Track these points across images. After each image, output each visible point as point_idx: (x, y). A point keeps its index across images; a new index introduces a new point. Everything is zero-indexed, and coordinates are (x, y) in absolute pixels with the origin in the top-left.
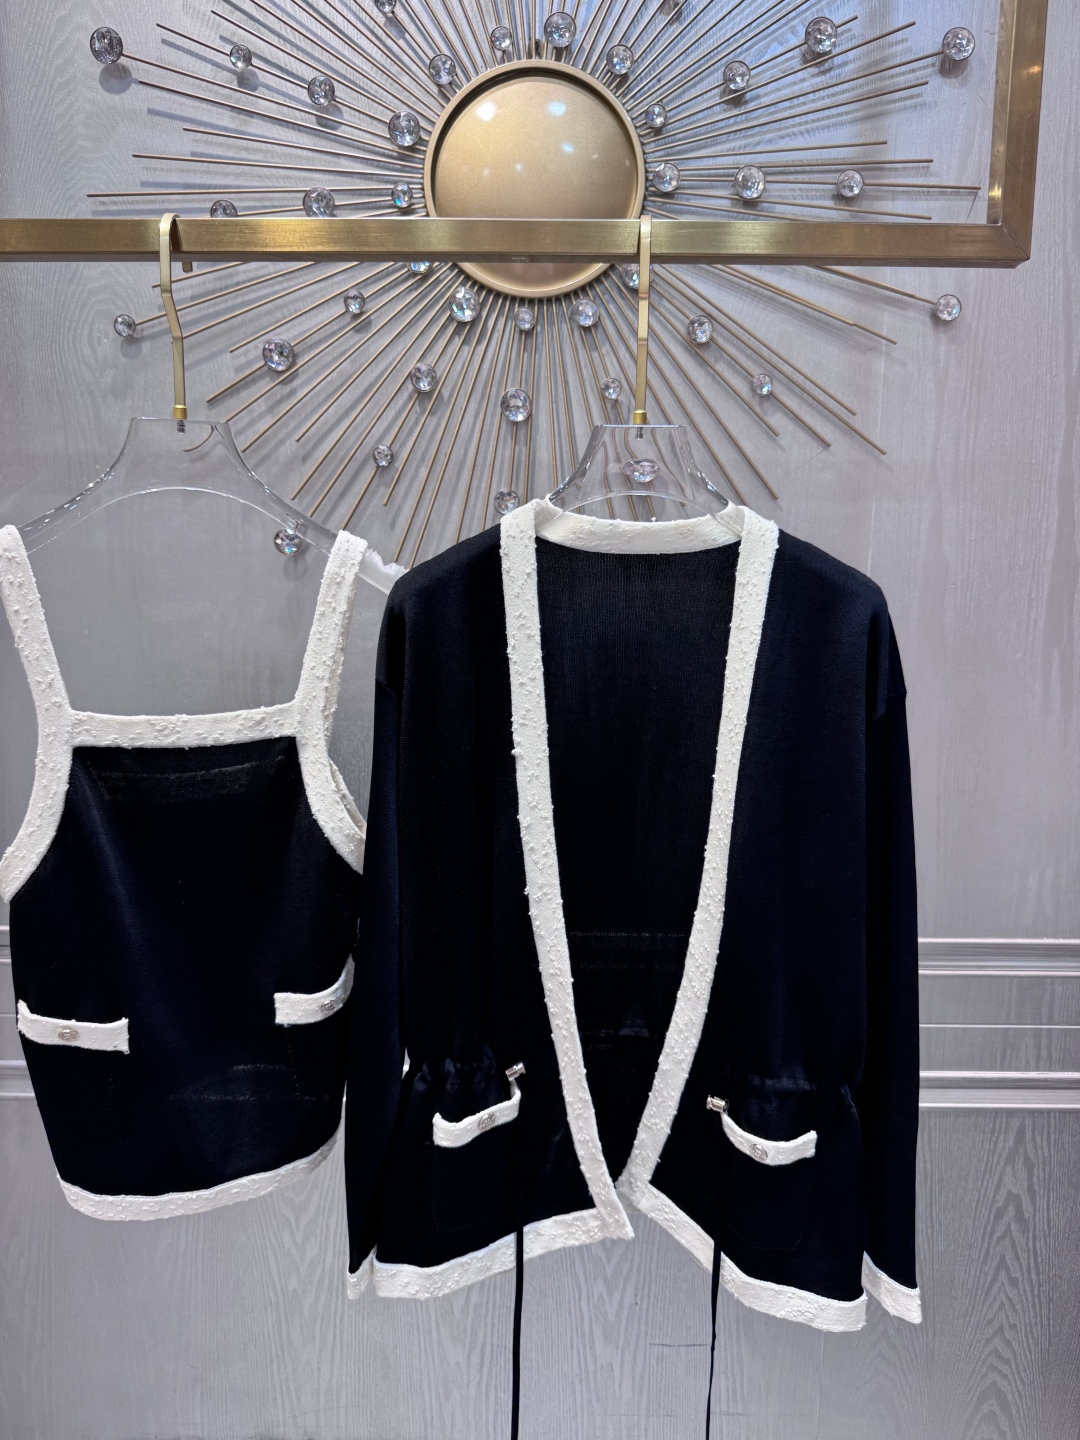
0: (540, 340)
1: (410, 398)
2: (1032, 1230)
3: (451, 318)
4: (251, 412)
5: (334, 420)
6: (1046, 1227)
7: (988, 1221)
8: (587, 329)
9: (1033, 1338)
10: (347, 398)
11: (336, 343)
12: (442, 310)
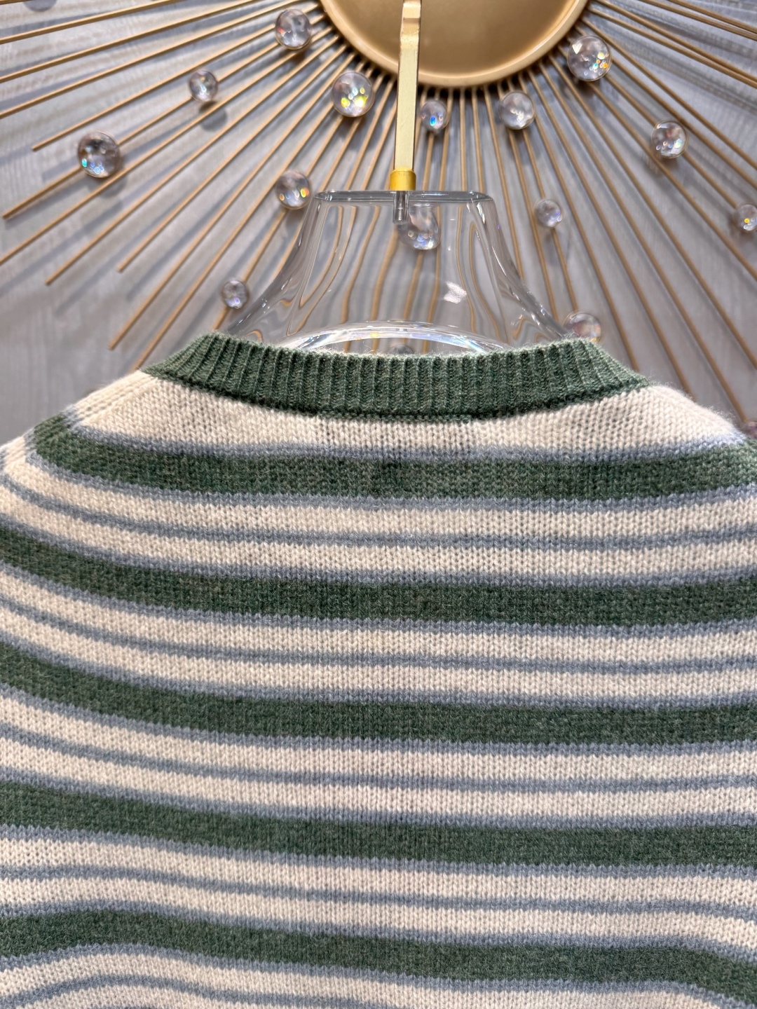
0: (452, 147)
1: (275, 216)
3: (334, 113)
4: (62, 232)
5: (169, 246)
8: (518, 133)
10: (190, 216)
11: (178, 143)
12: (323, 101)
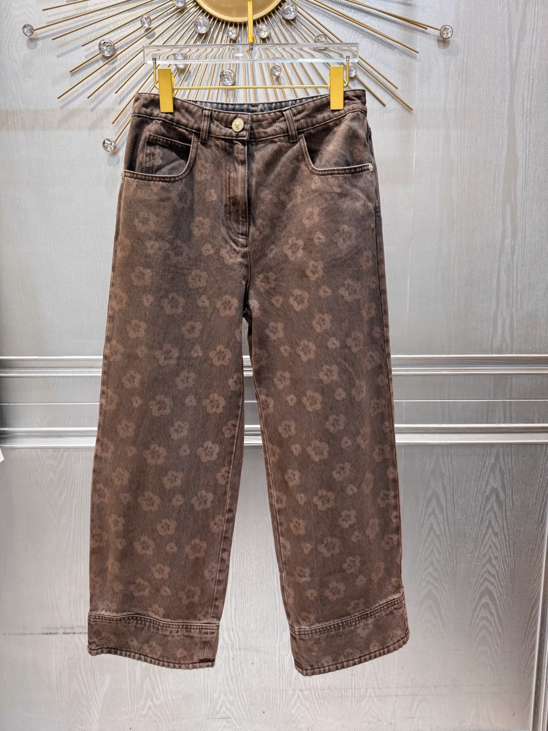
2: (504, 507)
3: (195, 32)
6: (511, 505)
7: (482, 503)
8: (264, 39)
9: (506, 563)
12: (191, 28)
